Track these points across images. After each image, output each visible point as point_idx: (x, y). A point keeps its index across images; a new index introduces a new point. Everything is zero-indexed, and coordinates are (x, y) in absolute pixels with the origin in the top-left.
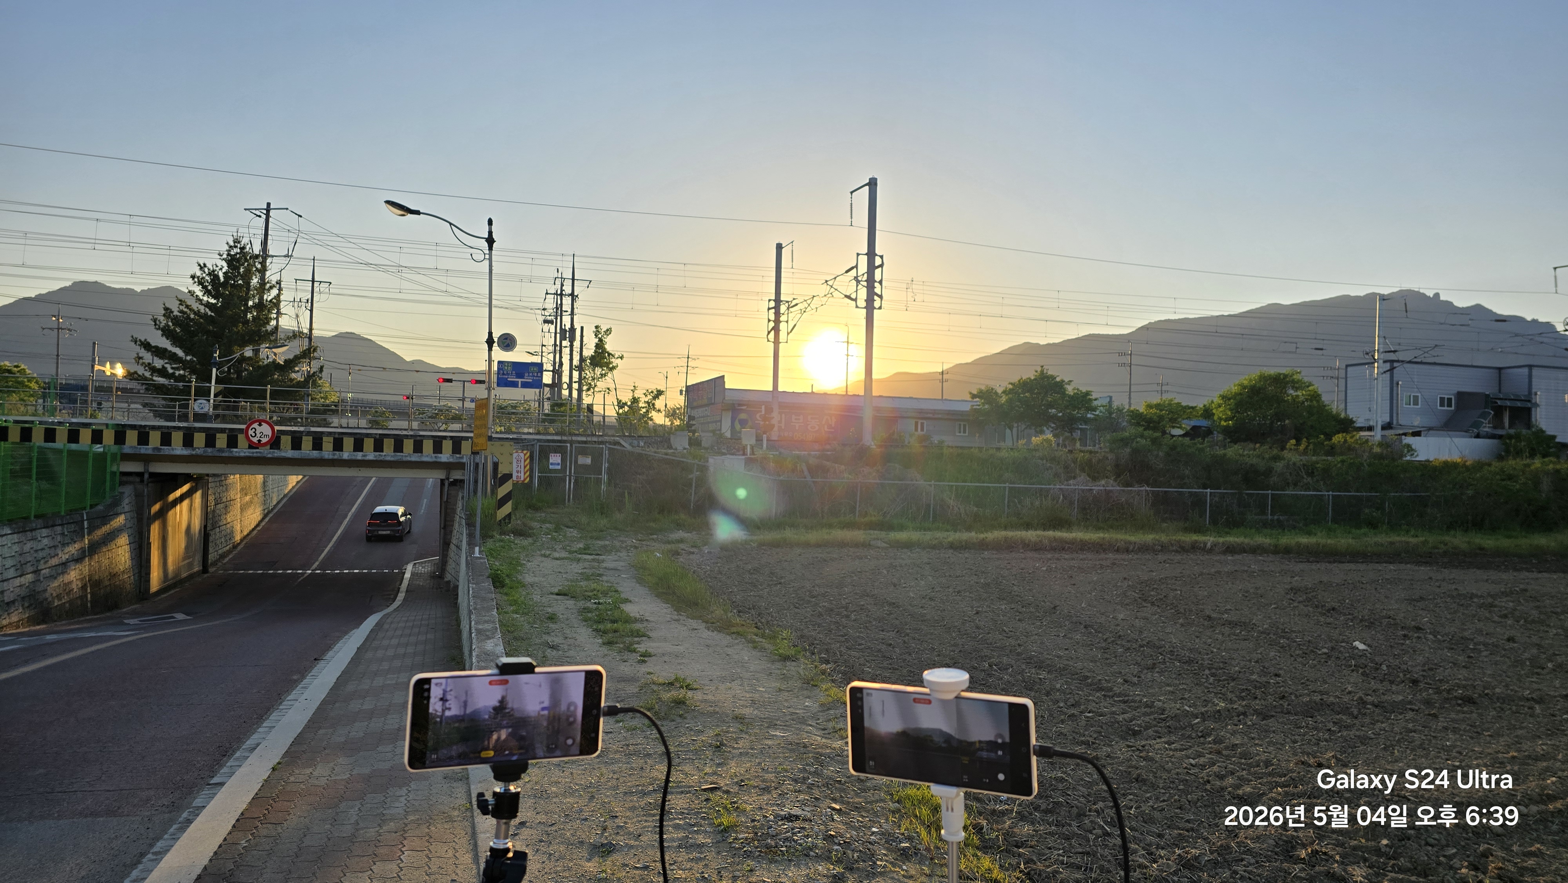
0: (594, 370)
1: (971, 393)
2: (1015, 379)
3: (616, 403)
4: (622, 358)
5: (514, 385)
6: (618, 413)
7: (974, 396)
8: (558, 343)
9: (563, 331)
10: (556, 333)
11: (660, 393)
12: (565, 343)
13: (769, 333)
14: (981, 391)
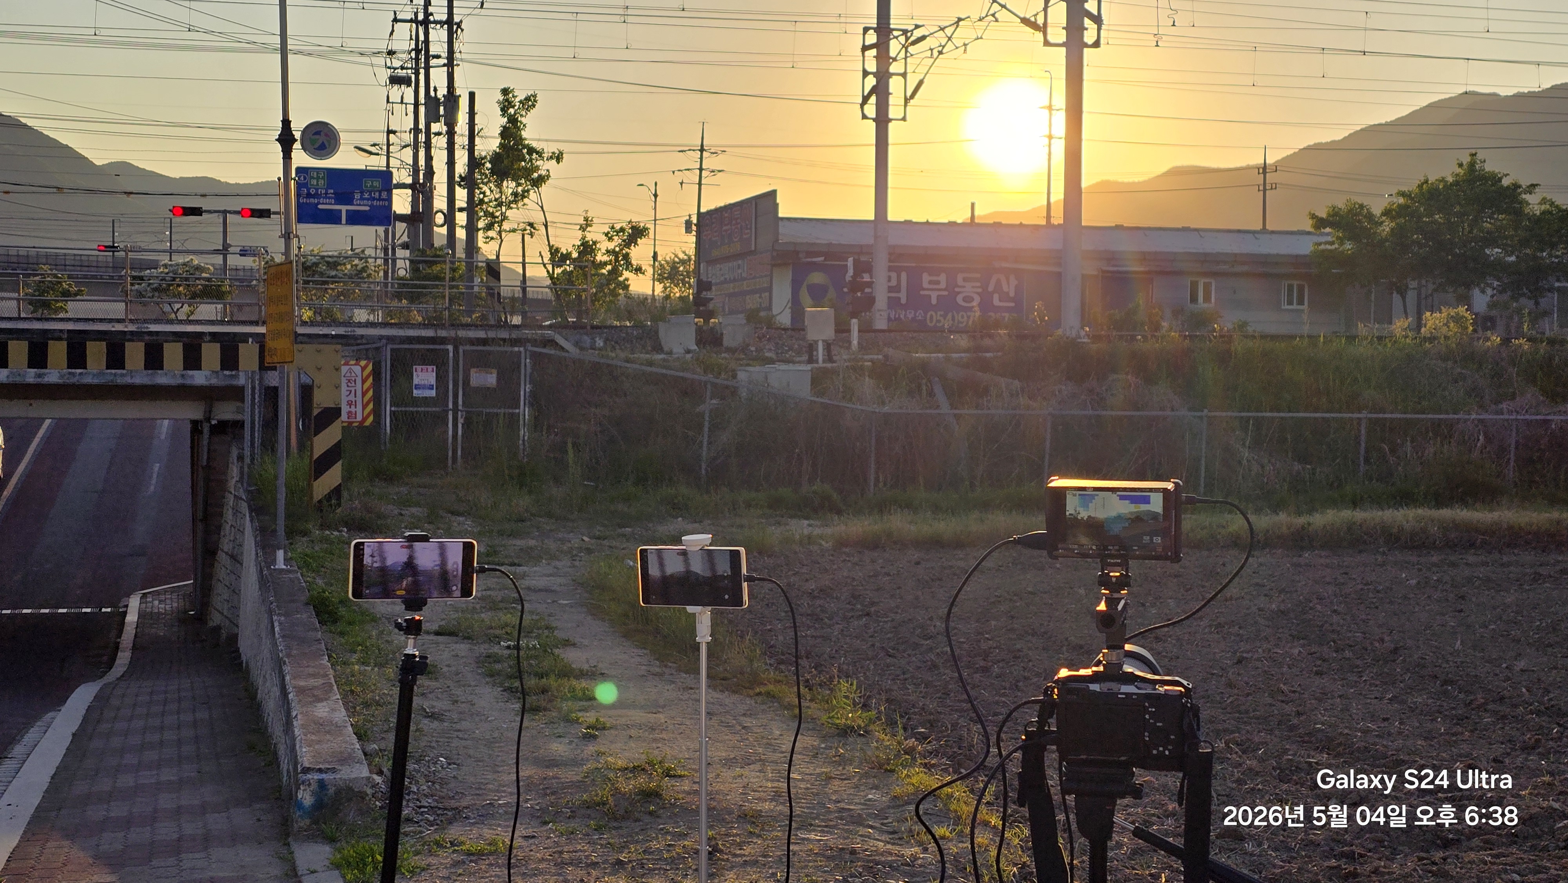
0: (499, 186)
1: (1313, 216)
2: (1411, 186)
3: (547, 256)
4: (558, 157)
5: (332, 218)
6: (551, 277)
7: (1320, 223)
8: (422, 126)
9: (432, 103)
10: (416, 105)
11: (637, 233)
12: (435, 127)
13: (865, 99)
14: (1335, 213)
